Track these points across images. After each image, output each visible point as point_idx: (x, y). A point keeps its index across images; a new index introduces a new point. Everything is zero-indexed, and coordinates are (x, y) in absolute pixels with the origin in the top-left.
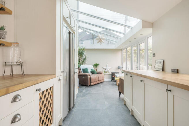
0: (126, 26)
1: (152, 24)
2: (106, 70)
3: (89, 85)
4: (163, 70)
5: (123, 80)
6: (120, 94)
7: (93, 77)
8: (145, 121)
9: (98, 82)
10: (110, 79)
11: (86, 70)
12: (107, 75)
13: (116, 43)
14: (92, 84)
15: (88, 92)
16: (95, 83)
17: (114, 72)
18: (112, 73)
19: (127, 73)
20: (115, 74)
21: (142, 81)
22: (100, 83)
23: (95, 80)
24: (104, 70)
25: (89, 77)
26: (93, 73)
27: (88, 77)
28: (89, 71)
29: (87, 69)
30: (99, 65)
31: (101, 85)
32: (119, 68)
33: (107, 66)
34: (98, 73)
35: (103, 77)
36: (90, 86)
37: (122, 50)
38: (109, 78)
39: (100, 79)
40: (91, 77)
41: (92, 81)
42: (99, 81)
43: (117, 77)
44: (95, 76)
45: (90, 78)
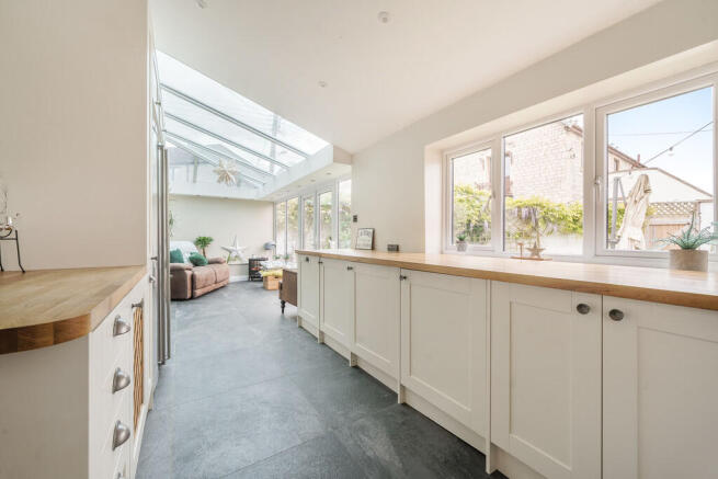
0: (275, 141)
1: (352, 156)
2: (234, 254)
3: (189, 295)
4: (373, 248)
5: (296, 274)
6: (283, 307)
7: (200, 272)
8: (358, 344)
9: (215, 287)
10: (246, 277)
11: (176, 256)
12: (238, 267)
13: (260, 186)
14: (198, 292)
15: (192, 316)
16: (206, 290)
17: (255, 257)
18: (250, 260)
19: (306, 257)
20: (262, 263)
21: (349, 268)
22: (218, 289)
23: (206, 280)
24: (227, 254)
25: (189, 273)
26: (196, 262)
27: (185, 274)
28: (186, 256)
29: (178, 251)
30: (211, 240)
31: (225, 293)
32: (266, 247)
33: (234, 245)
34: (211, 263)
35: (227, 273)
36: (192, 298)
37: (274, 204)
38: (241, 274)
39: (220, 278)
40: (196, 273)
41: (198, 284)
42: (216, 283)
43: (266, 269)
44: (206, 272)
45: (193, 277)
